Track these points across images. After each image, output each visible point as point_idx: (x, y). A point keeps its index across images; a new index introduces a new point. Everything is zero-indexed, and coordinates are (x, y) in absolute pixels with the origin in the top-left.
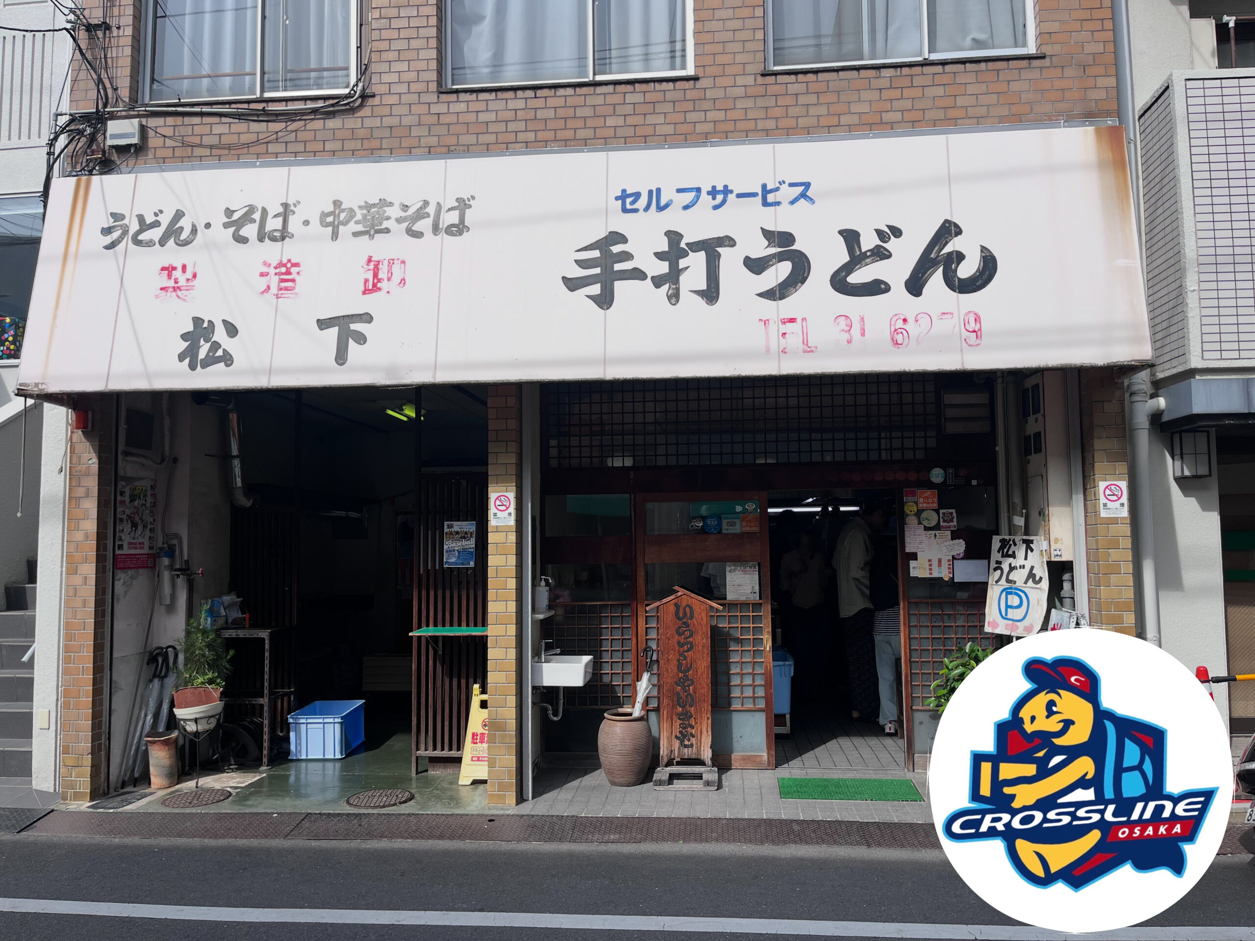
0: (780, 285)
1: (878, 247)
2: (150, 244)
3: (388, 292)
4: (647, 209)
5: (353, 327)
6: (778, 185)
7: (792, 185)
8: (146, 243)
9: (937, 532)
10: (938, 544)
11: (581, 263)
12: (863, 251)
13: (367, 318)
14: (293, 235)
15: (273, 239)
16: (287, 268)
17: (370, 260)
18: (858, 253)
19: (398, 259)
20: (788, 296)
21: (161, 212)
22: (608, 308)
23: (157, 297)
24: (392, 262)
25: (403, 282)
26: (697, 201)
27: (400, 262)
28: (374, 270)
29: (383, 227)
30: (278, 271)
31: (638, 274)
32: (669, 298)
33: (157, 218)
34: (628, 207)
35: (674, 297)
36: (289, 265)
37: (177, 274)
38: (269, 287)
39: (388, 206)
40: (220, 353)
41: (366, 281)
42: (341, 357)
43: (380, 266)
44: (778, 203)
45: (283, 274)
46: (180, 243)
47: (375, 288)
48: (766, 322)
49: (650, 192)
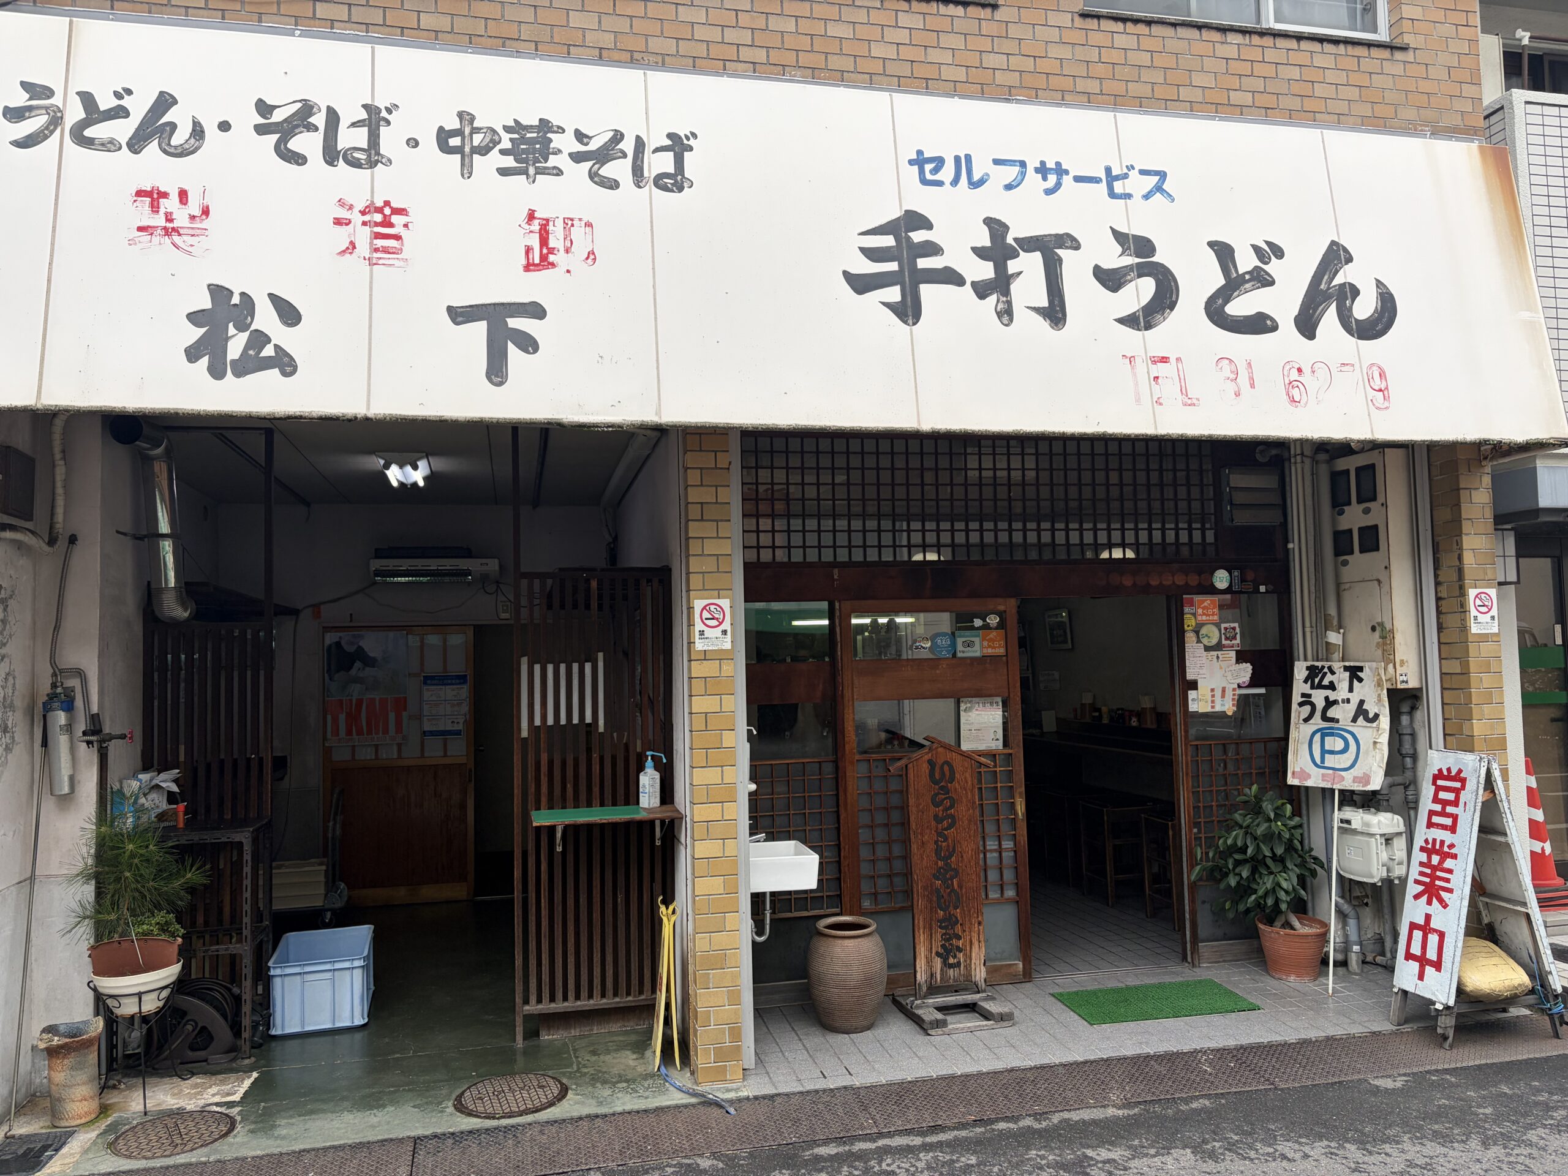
0: (1145, 309)
1: (1256, 268)
2: (110, 146)
3: (568, 271)
4: (955, 182)
5: (513, 323)
6: (1125, 171)
7: (1143, 172)
8: (103, 145)
9: (1219, 653)
10: (1221, 668)
11: (871, 254)
12: (1241, 272)
13: (536, 311)
14: (390, 161)
15: (355, 164)
16: (385, 216)
17: (531, 216)
18: (1235, 275)
19: (580, 220)
20: (1155, 325)
21: (129, 92)
22: (914, 324)
23: (132, 242)
24: (570, 223)
25: (592, 257)
26: (1022, 180)
27: (583, 223)
28: (540, 232)
29: (549, 164)
30: (367, 218)
31: (951, 277)
32: (999, 315)
33: (121, 102)
34: (929, 176)
35: (1006, 314)
36: (387, 211)
37: (171, 204)
38: (353, 245)
39: (557, 132)
40: (268, 351)
41: (528, 250)
42: (497, 372)
43: (551, 227)
44: (1128, 196)
45: (377, 224)
46: (172, 150)
47: (545, 263)
48: (1131, 359)
49: (957, 159)
